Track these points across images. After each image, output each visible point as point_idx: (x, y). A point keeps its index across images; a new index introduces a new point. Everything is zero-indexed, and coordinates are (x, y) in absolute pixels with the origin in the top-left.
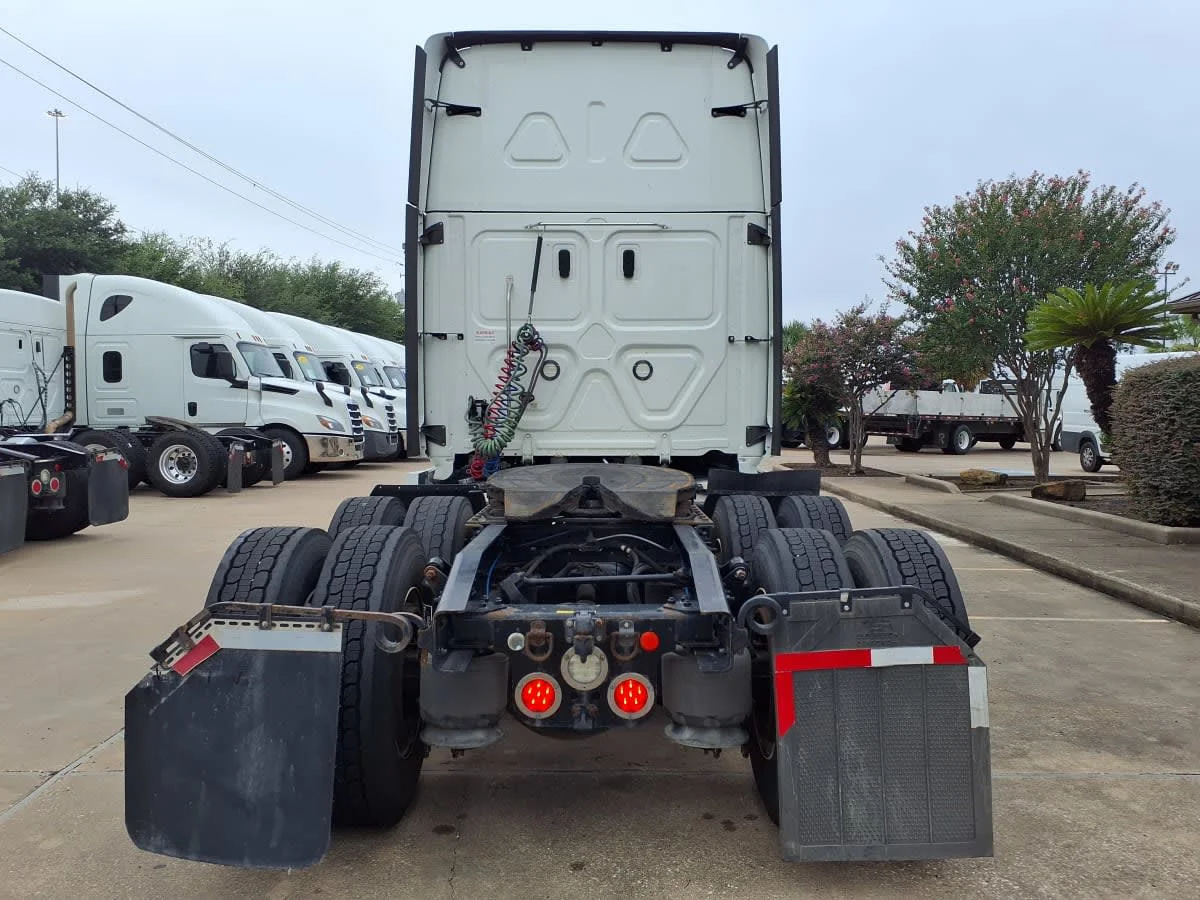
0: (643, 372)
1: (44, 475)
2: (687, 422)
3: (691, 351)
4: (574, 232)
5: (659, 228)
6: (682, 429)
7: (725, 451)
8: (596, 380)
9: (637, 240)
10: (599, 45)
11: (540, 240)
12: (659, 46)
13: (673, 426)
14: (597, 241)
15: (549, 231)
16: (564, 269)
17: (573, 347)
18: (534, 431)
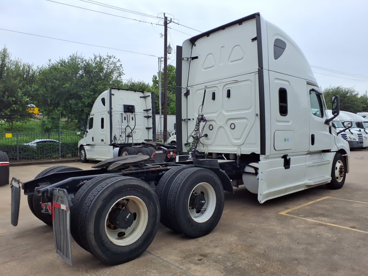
0: (233, 127)
1: (171, 153)
2: (245, 143)
3: (246, 119)
4: (216, 86)
5: (235, 81)
6: (244, 145)
7: (256, 153)
8: (221, 130)
9: (230, 86)
10: (224, 29)
11: (205, 91)
12: (238, 24)
13: (241, 144)
14: (221, 88)
15: (209, 88)
16: (214, 98)
17: (215, 120)
18: (208, 145)
